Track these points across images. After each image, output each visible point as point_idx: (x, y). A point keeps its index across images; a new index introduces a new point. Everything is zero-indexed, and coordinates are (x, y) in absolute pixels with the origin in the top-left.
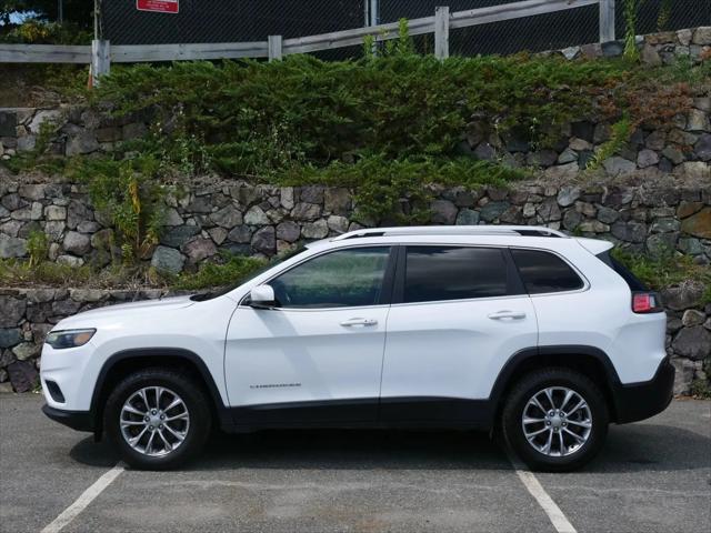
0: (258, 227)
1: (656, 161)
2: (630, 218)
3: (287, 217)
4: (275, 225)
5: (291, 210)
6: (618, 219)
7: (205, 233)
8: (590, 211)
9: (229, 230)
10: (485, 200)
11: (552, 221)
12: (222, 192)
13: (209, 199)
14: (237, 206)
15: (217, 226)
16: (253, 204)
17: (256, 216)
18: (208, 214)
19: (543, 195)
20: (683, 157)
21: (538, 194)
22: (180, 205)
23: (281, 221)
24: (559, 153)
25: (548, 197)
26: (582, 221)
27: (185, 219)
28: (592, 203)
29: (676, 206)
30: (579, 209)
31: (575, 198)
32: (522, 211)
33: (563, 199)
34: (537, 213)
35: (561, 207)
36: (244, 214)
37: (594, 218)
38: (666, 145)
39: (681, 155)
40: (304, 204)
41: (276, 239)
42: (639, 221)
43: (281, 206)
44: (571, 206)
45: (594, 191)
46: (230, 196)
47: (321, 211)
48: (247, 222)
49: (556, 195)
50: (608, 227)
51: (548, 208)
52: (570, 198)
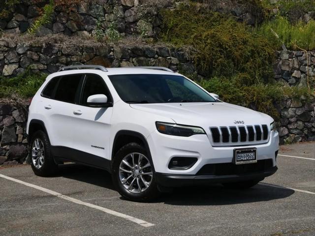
1: (63, 30)
2: (58, 62)
6: (51, 63)
8: (35, 57)
11: (13, 63)
19: (7, 47)
20: (77, 28)
21: (5, 46)
24: (8, 22)
25: (11, 48)
26: (31, 63)
28: (36, 52)
30: (29, 56)
31: (26, 49)
33: (19, 50)
34: (5, 57)
35: (19, 55)
37: (38, 61)
38: (67, 21)
39: (75, 26)
42: (62, 63)
44: (25, 54)
45: (37, 45)
49: (16, 47)
50: (46, 66)
51: (11, 54)
52: (24, 49)
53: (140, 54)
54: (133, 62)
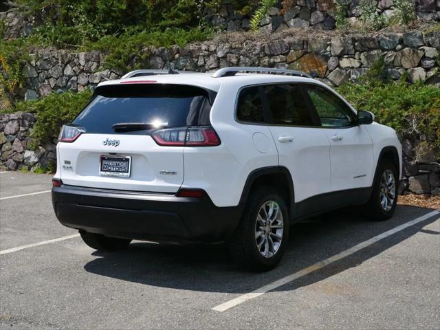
0: (70, 77)
1: (321, 19)
3: (82, 71)
4: (77, 76)
5: (84, 66)
7: (46, 81)
8: (234, 60)
9: (57, 79)
10: (177, 56)
11: (213, 68)
12: (54, 57)
13: (49, 61)
14: (60, 64)
15: (52, 77)
16: (67, 63)
17: (69, 71)
18: (48, 70)
19: (208, 51)
21: (205, 50)
22: (36, 65)
23: (80, 73)
25: (211, 52)
27: (38, 73)
28: (236, 54)
29: (286, 54)
30: (228, 59)
31: (226, 51)
32: (197, 61)
33: (219, 53)
34: (205, 63)
35: (218, 58)
36: (63, 70)
37: (237, 65)
40: (90, 62)
41: (78, 84)
43: (80, 64)
44: (224, 57)
45: (237, 46)
46: (58, 59)
47: (98, 67)
48: (65, 73)
49: (216, 50)
51: (212, 58)
52: (223, 51)
53: (373, 46)
54: (360, 59)
